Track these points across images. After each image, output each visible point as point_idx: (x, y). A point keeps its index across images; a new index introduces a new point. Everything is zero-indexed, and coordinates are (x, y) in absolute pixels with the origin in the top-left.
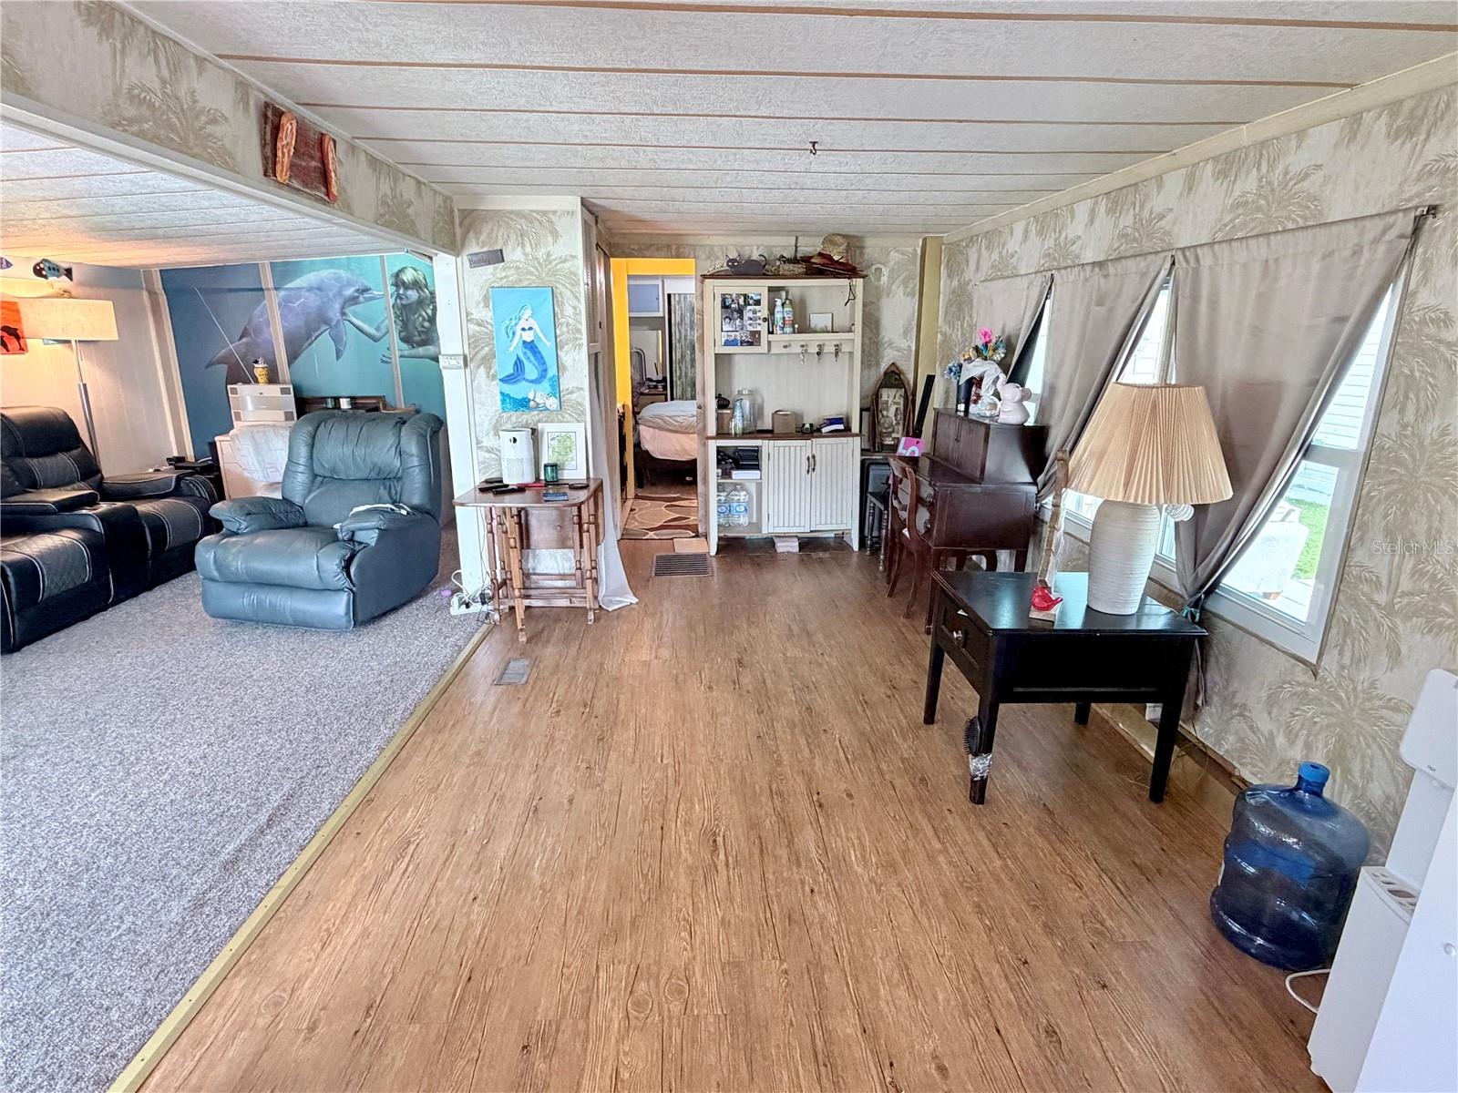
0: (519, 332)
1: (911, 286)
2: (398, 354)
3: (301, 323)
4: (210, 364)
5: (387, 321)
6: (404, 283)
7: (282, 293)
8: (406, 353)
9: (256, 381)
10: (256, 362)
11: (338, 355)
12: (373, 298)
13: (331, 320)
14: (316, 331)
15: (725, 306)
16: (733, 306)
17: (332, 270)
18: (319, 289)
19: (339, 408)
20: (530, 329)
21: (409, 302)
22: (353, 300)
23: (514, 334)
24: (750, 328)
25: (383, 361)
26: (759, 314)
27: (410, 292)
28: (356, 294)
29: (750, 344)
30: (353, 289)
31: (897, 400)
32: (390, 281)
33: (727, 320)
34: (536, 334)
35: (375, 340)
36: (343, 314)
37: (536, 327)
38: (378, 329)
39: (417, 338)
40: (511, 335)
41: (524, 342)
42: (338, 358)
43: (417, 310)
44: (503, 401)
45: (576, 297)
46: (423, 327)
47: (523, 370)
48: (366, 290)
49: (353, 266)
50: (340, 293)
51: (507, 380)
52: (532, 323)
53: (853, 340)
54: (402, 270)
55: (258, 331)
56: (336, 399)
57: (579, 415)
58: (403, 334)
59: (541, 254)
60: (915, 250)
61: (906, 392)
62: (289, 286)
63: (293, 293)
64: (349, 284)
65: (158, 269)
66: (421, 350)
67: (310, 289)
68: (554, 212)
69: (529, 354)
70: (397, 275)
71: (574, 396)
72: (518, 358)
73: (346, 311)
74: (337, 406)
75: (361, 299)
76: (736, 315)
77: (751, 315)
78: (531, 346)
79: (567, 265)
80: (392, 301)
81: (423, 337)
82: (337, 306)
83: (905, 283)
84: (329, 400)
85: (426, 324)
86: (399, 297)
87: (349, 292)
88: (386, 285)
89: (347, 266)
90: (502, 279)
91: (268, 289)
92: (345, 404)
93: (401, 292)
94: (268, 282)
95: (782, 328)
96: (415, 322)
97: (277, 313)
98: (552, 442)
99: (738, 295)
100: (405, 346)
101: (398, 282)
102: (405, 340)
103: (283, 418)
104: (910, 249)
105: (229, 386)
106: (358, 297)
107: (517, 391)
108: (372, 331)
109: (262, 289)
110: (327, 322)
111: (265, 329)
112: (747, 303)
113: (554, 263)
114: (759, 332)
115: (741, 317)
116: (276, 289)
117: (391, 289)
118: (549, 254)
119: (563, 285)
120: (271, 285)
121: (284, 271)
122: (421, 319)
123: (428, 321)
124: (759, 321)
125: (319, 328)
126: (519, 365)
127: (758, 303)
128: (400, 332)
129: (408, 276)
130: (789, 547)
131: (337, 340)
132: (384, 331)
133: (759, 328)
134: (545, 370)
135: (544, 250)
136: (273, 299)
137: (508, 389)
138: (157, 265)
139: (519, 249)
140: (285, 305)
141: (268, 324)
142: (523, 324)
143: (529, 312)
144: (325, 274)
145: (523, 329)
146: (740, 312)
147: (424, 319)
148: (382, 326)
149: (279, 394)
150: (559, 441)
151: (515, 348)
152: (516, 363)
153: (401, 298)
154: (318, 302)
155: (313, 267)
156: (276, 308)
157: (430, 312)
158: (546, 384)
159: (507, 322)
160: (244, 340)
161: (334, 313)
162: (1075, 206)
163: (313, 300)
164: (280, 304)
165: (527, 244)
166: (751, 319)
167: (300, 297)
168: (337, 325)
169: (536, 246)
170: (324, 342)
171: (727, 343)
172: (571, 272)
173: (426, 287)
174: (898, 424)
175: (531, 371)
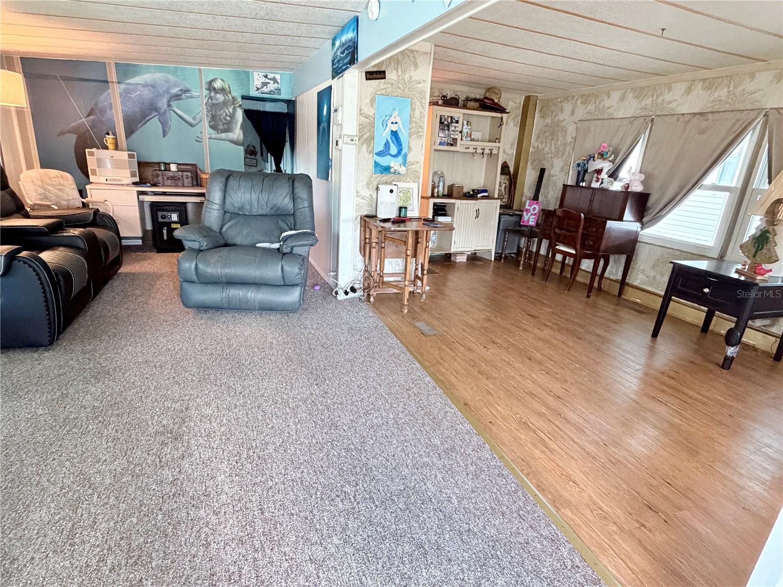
0: (389, 124)
1: (516, 120)
2: (207, 136)
3: (137, 109)
4: (62, 133)
5: (201, 114)
6: (214, 89)
7: (123, 86)
8: (213, 136)
9: (106, 148)
10: (108, 134)
11: (165, 134)
12: (192, 97)
13: (160, 109)
14: (149, 115)
15: (441, 123)
16: (445, 122)
17: (164, 74)
18: (152, 86)
19: (170, 170)
20: (396, 123)
21: (217, 102)
22: (177, 97)
23: (387, 125)
24: (452, 136)
25: (197, 141)
26: (457, 129)
27: (218, 96)
28: (180, 93)
29: (452, 145)
30: (178, 89)
31: (505, 181)
32: (205, 86)
33: (442, 131)
34: (399, 127)
35: (192, 125)
36: (169, 106)
37: (399, 122)
38: (194, 118)
39: (221, 127)
40: (385, 126)
41: (392, 131)
42: (164, 136)
43: (223, 109)
44: (375, 167)
45: (422, 106)
46: (226, 120)
47: (389, 149)
48: (187, 91)
49: (179, 73)
50: (168, 91)
51: (379, 154)
52: (398, 120)
53: (499, 147)
54: (214, 80)
55: (102, 111)
56: (167, 165)
57: (415, 178)
58: (212, 123)
59: (407, 77)
60: (520, 102)
61: (510, 177)
62: (129, 81)
63: (131, 87)
64: (175, 85)
65: (19, 56)
66: (223, 135)
67: (145, 86)
68: (417, 52)
69: (394, 139)
70: (210, 83)
71: (413, 167)
72: (387, 141)
73: (172, 103)
74: (167, 169)
75: (183, 96)
76: (446, 128)
77: (453, 128)
78: (394, 134)
79: (420, 85)
80: (205, 101)
81: (226, 127)
82: (165, 100)
83: (514, 119)
84: (162, 165)
85: (228, 118)
86: (211, 98)
87: (175, 91)
88: (201, 88)
89: (175, 72)
90: (383, 89)
91: (113, 82)
92: (173, 168)
93: (213, 94)
94: (113, 76)
95: (466, 138)
96: (220, 115)
97: (118, 100)
98: (400, 194)
99: (448, 116)
100: (212, 131)
101: (210, 87)
102: (213, 127)
103: (129, 175)
104: (518, 101)
105: (87, 150)
106: (181, 95)
107: (384, 161)
108: (190, 120)
109: (107, 82)
110: (156, 110)
111: (108, 111)
112: (452, 122)
113: (413, 83)
114: (456, 139)
115: (448, 130)
116: (119, 83)
117: (206, 92)
118: (411, 78)
119: (416, 98)
120: (115, 79)
121: (126, 70)
122: (224, 114)
123: (230, 116)
124: (457, 133)
125: (150, 114)
126: (387, 145)
127: (457, 122)
128: (210, 122)
129: (218, 85)
130: (462, 259)
131: (164, 124)
132: (198, 120)
133: (456, 137)
134: (401, 150)
135: (408, 75)
136: (116, 91)
137: (379, 159)
138: (18, 53)
139: (395, 72)
140: (125, 95)
141: (111, 108)
142: (393, 120)
143: (397, 113)
144: (158, 76)
145: (392, 123)
146: (448, 126)
147: (227, 115)
148: (198, 117)
149: (126, 157)
150: (404, 193)
151: (386, 135)
152: (386, 144)
153: (212, 99)
154: (151, 95)
155: (148, 69)
156: (117, 96)
157: (231, 110)
158: (400, 158)
159: (384, 117)
160: (91, 117)
161: (163, 104)
162: (673, 85)
163: (147, 94)
164: (121, 94)
165: (400, 71)
166: (453, 131)
167: (137, 90)
168: (165, 112)
169: (404, 72)
170: (154, 124)
171: (441, 144)
172: (422, 91)
173: (230, 92)
174: (505, 194)
175: (394, 150)
